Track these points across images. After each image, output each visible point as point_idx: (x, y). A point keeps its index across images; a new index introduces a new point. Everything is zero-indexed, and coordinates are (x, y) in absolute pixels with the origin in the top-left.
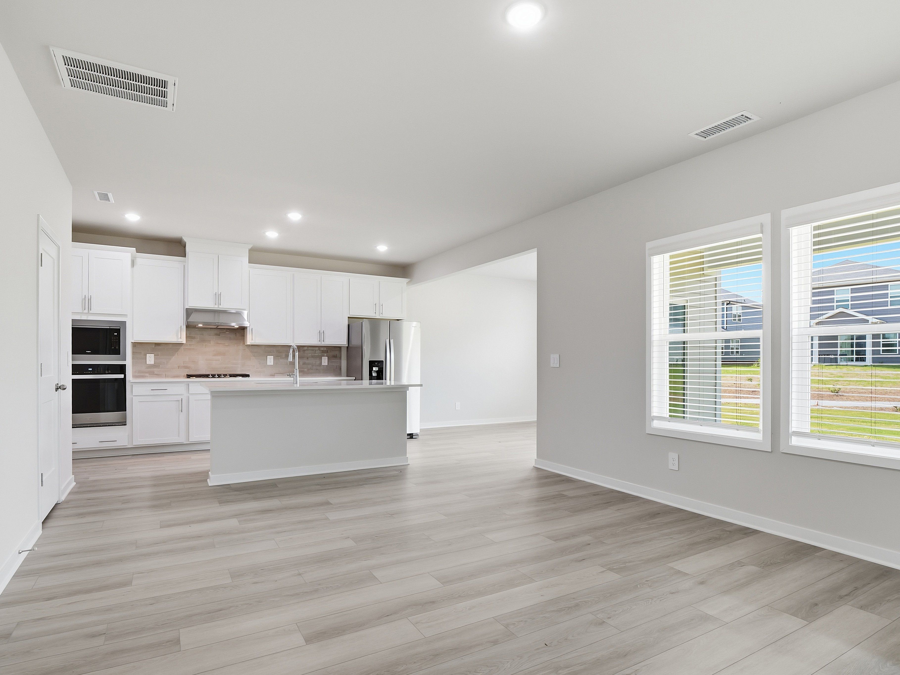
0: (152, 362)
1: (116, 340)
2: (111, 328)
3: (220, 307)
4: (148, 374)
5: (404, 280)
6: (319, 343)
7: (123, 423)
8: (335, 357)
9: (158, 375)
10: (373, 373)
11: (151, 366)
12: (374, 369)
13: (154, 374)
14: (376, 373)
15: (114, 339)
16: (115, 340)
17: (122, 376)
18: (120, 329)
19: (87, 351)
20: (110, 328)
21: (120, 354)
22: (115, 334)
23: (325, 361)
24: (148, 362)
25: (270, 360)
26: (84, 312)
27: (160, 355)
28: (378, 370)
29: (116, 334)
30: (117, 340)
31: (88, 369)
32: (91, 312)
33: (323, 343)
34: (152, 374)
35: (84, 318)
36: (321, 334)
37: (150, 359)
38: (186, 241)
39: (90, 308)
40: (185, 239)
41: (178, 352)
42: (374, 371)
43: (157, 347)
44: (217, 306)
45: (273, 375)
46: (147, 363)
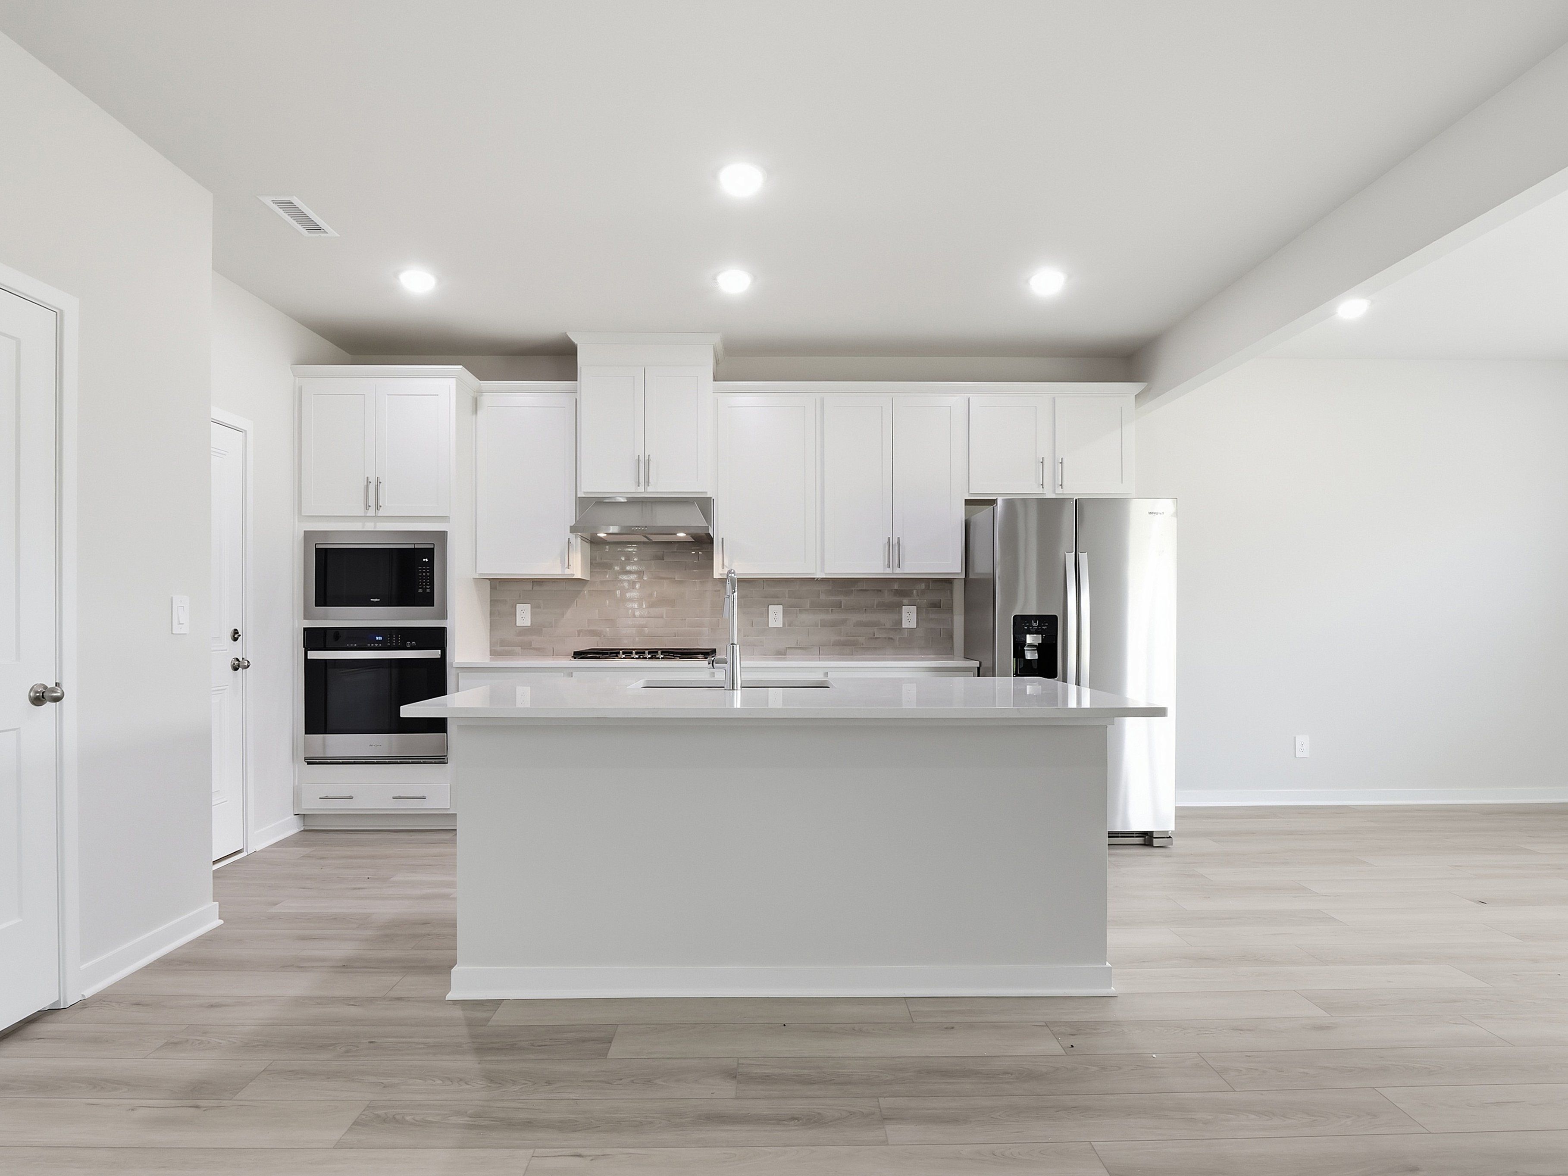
0: (527, 622)
1: (426, 573)
2: (417, 546)
3: (649, 489)
4: (520, 648)
5: (1131, 389)
6: (889, 571)
7: (441, 759)
8: (936, 605)
9: (540, 652)
10: (1026, 652)
11: (524, 631)
12: (1029, 639)
13: (531, 648)
14: (1036, 651)
15: (422, 572)
16: (424, 574)
17: (436, 654)
18: (433, 549)
19: (372, 600)
20: (415, 548)
21: (433, 606)
22: (424, 560)
23: (909, 617)
24: (520, 623)
25: (776, 616)
26: (367, 515)
27: (542, 608)
28: (1041, 642)
29: (427, 560)
30: (428, 574)
31: (376, 638)
32: (381, 513)
33: (898, 571)
34: (528, 648)
35: (369, 526)
36: (894, 548)
37: (524, 615)
38: (576, 343)
39: (378, 507)
40: (575, 339)
41: (577, 599)
42: (1030, 645)
43: (536, 588)
44: (641, 489)
45: (781, 654)
46: (517, 625)
